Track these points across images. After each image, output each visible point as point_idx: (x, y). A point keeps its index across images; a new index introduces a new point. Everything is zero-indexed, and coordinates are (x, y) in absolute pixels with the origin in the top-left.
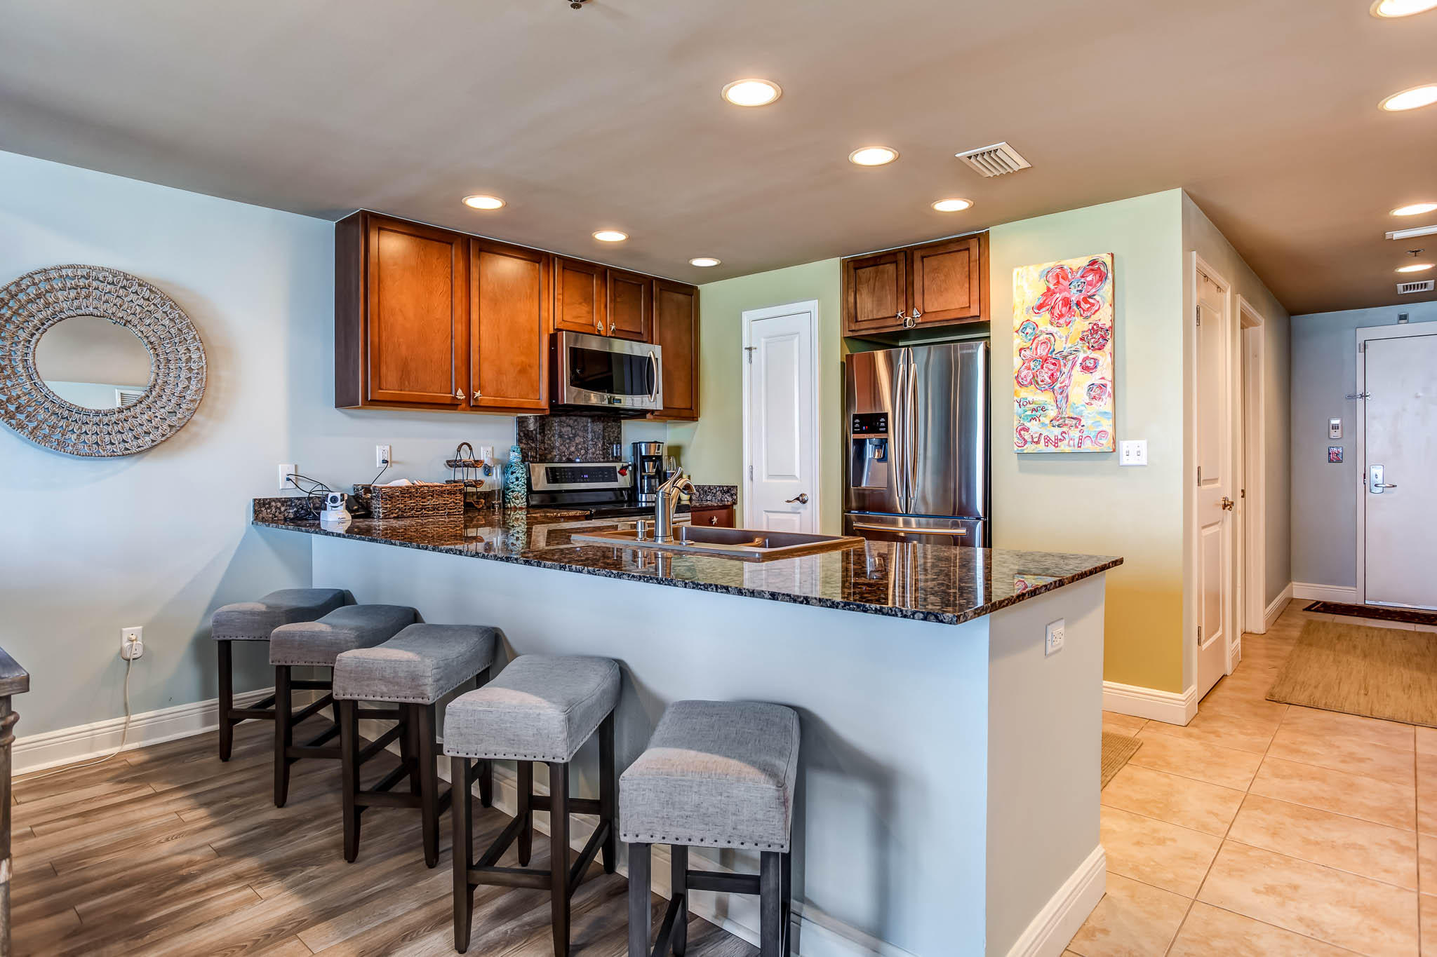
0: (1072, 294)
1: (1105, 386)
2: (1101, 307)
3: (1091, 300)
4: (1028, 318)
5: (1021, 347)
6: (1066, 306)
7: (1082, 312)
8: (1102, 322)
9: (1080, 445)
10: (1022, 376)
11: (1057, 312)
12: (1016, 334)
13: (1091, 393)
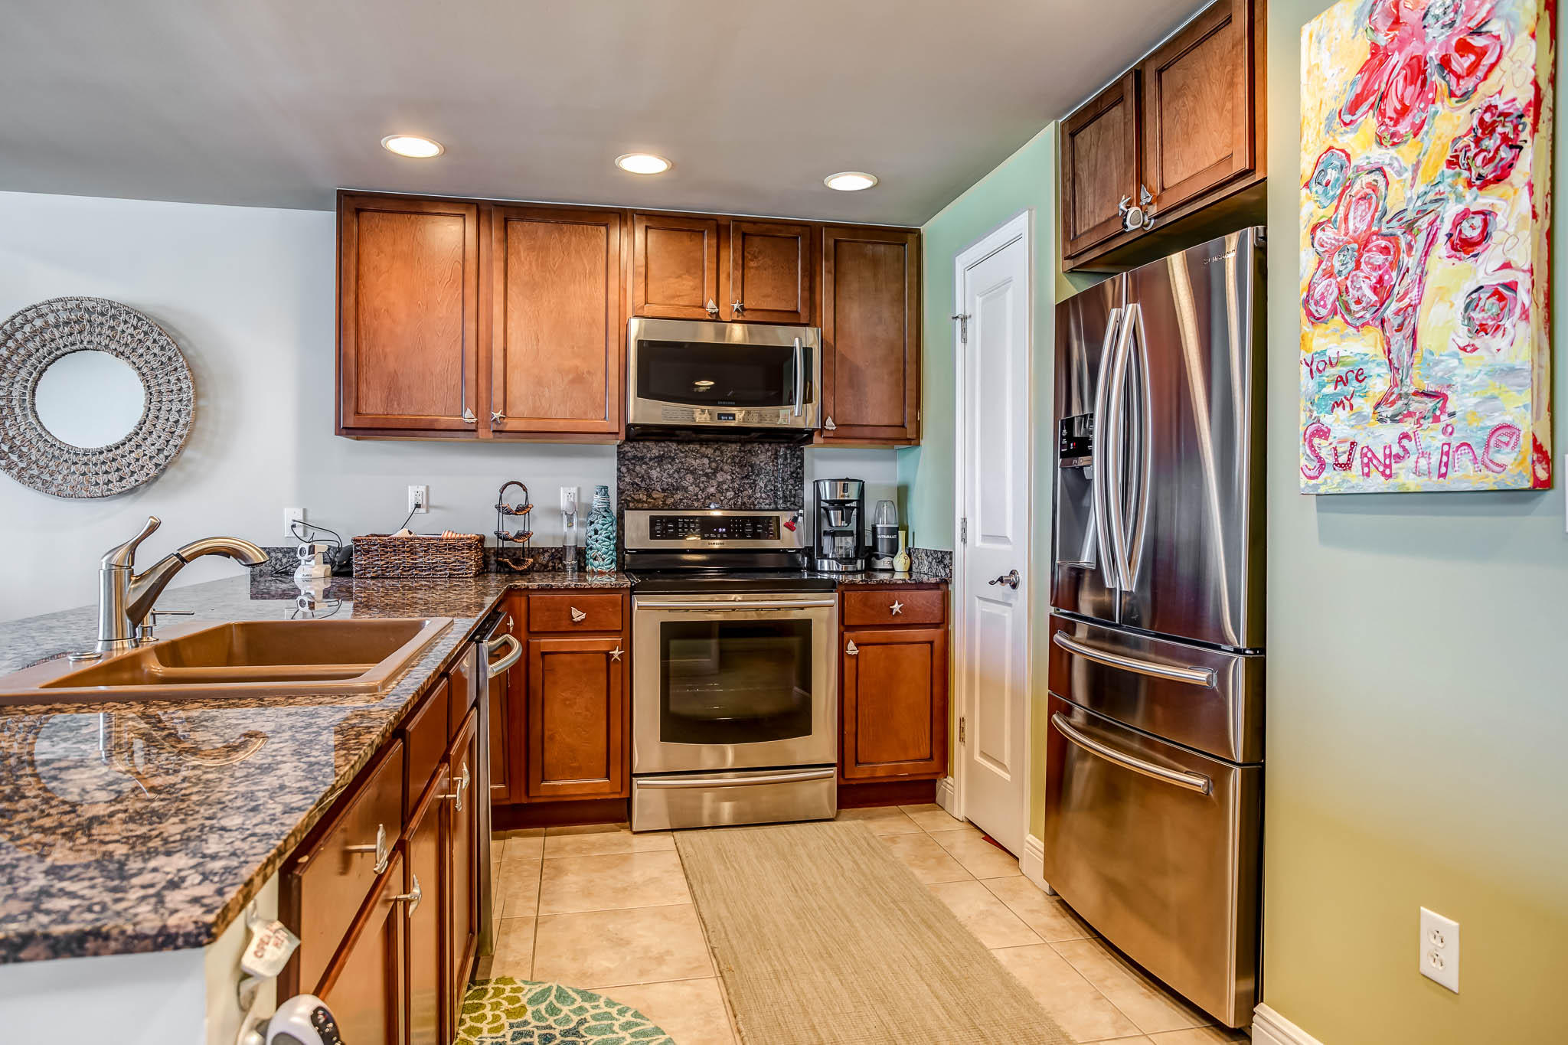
0: (1429, 40)
1: (1512, 286)
2: (1505, 49)
3: (1478, 42)
4: (1330, 142)
5: (1314, 221)
6: (1413, 82)
7: (1453, 81)
8: (1507, 95)
9: (1443, 470)
10: (1317, 296)
11: (1392, 104)
12: (1304, 192)
13: (1473, 314)
